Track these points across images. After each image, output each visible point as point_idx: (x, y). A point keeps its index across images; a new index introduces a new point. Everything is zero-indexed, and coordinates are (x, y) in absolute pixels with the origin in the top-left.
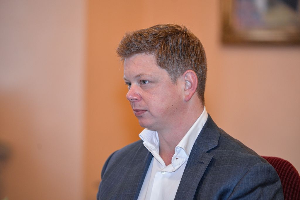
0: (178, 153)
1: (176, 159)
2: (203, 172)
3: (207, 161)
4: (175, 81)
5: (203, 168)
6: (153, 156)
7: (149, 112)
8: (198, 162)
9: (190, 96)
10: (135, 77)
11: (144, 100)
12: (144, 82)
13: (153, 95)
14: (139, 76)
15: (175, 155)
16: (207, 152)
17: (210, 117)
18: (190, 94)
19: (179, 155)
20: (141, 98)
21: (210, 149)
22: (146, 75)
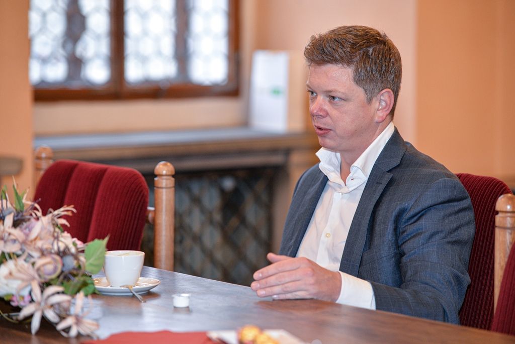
0: (355, 173)
1: (352, 179)
2: (380, 193)
3: (385, 181)
4: (370, 101)
5: (381, 188)
6: (328, 179)
7: (335, 131)
8: (377, 183)
9: (384, 117)
10: (325, 91)
11: (330, 117)
12: (334, 98)
13: (344, 115)
14: (331, 92)
15: (350, 175)
16: (388, 172)
17: (397, 130)
18: (384, 115)
19: (355, 175)
20: (327, 114)
21: (391, 168)
22: (339, 92)
